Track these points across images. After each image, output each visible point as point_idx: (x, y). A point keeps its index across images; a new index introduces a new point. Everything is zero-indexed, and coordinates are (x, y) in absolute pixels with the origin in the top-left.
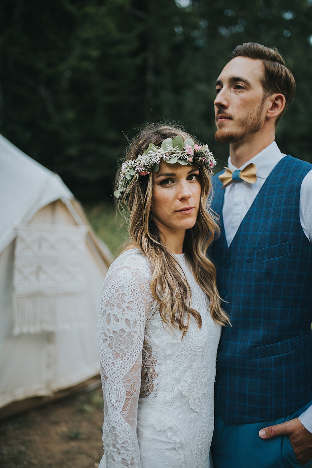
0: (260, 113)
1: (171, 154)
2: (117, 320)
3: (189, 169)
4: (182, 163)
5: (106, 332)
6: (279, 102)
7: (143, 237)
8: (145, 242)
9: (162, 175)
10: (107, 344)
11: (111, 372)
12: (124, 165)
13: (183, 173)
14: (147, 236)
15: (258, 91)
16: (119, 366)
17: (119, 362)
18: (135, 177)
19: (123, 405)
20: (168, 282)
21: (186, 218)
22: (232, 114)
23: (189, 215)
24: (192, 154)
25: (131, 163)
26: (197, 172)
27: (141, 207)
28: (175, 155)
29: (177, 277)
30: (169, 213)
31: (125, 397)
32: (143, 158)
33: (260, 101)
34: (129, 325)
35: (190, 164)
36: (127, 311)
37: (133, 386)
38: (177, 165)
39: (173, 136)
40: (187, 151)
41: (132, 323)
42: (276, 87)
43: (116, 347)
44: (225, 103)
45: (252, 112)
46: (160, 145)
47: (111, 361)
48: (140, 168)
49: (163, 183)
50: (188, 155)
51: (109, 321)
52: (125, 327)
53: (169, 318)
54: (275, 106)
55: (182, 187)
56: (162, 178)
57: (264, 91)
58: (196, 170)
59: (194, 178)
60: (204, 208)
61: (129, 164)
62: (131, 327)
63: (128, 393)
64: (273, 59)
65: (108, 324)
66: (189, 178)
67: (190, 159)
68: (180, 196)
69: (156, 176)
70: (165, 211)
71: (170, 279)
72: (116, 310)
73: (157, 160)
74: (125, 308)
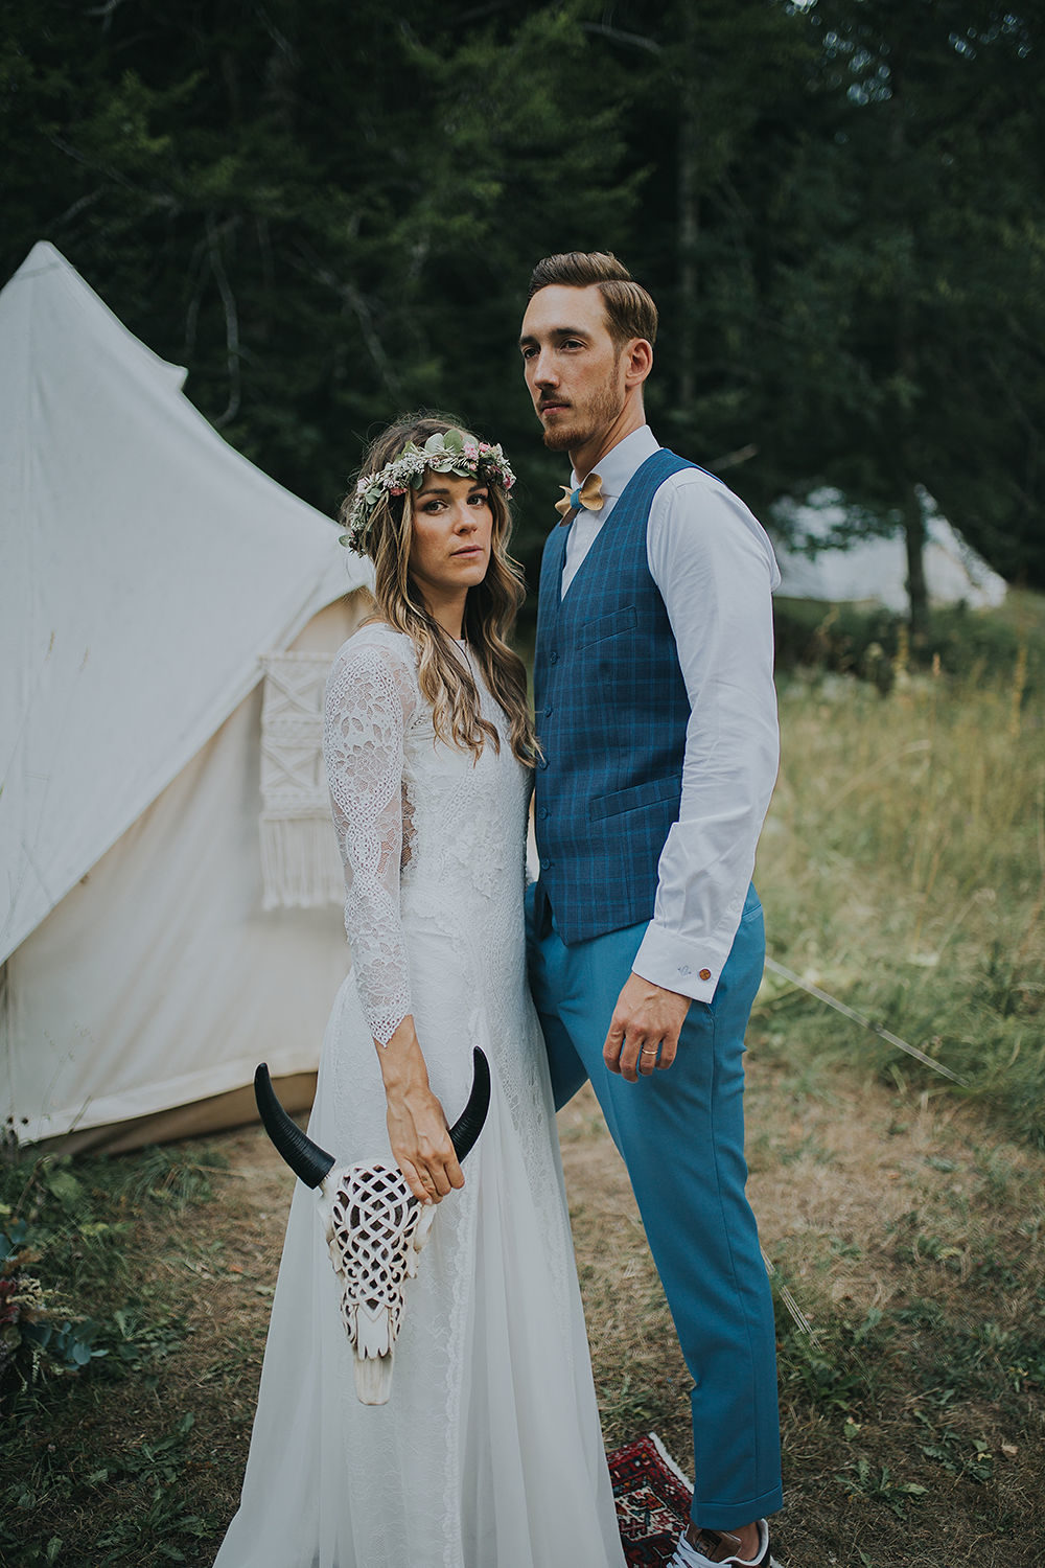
0: (614, 385)
1: (442, 457)
2: (361, 728)
3: (473, 484)
4: (460, 473)
5: (342, 750)
6: (642, 354)
7: (398, 604)
8: (401, 612)
9: (428, 493)
10: (344, 769)
11: (355, 812)
12: (361, 484)
13: (462, 489)
14: (404, 602)
15: (604, 344)
16: (366, 802)
17: (366, 795)
18: (382, 499)
19: (377, 863)
20: (442, 675)
21: (469, 565)
22: (570, 397)
23: (473, 561)
24: (476, 458)
25: (375, 478)
26: (484, 491)
27: (394, 547)
28: (447, 460)
29: (457, 668)
30: (440, 558)
31: (380, 851)
32: (397, 467)
33: (613, 362)
34: (380, 738)
35: (474, 476)
36: (375, 712)
37: (391, 834)
38: (451, 476)
39: (443, 431)
40: (467, 452)
41: (383, 732)
42: (630, 328)
43: (360, 773)
44: (554, 379)
45: (603, 385)
46: (423, 445)
47: (353, 796)
48: (391, 482)
49: (429, 508)
50: (470, 461)
51: (345, 730)
52: (372, 737)
53: (448, 732)
54: (637, 362)
55: (459, 512)
56: (428, 497)
57: (615, 342)
58: (483, 487)
59: (480, 502)
60: (498, 554)
61: (371, 480)
62: (383, 739)
63: (385, 845)
64: (613, 276)
65: (345, 736)
66: (471, 501)
67: (473, 467)
68: (458, 527)
69: (416, 495)
70: (435, 556)
71: (447, 672)
72: (357, 712)
73: (419, 468)
74: (373, 708)
